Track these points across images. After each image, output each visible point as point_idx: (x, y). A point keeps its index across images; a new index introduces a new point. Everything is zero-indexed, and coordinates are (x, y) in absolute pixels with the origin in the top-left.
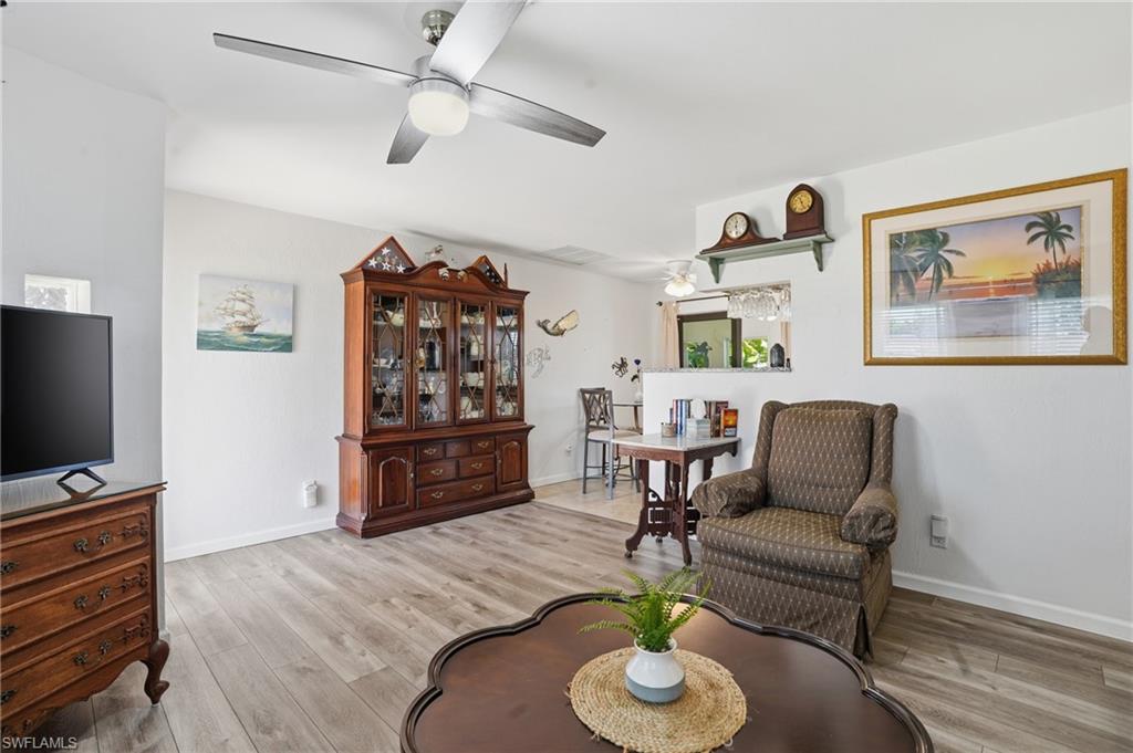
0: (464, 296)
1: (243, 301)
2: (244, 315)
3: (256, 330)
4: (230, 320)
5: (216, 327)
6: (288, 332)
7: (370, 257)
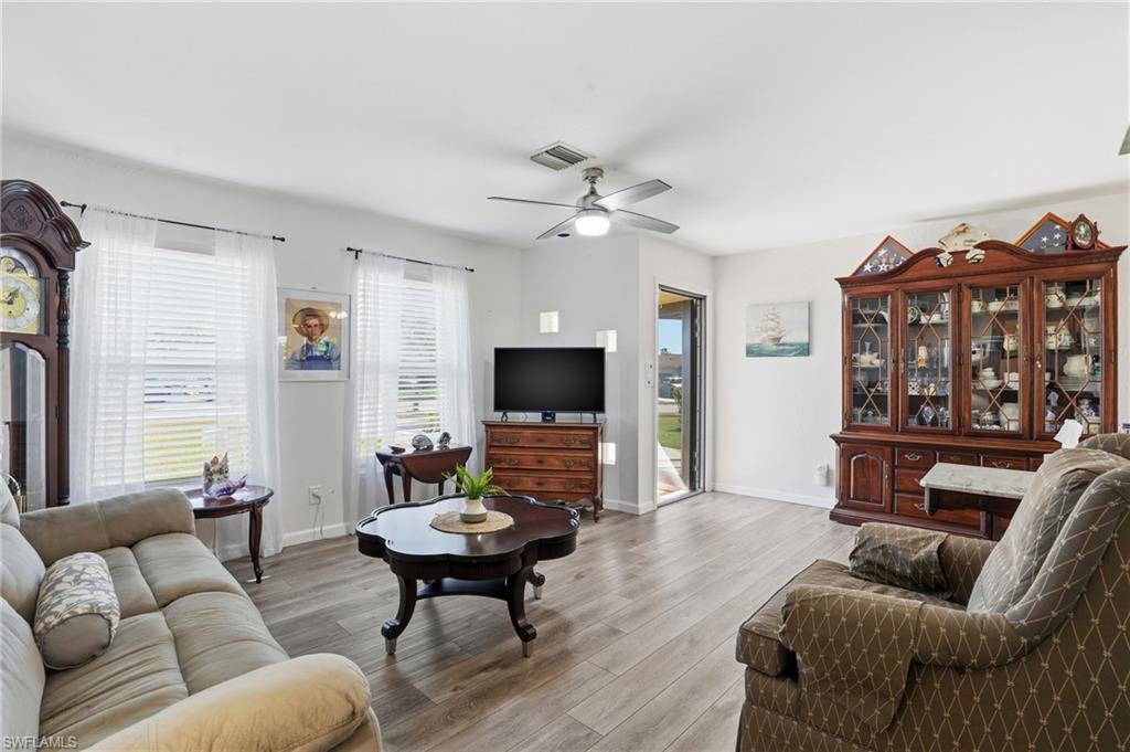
0: (970, 281)
1: (772, 320)
2: (773, 330)
3: (782, 341)
4: (765, 335)
5: (756, 341)
6: (805, 340)
7: (865, 263)
